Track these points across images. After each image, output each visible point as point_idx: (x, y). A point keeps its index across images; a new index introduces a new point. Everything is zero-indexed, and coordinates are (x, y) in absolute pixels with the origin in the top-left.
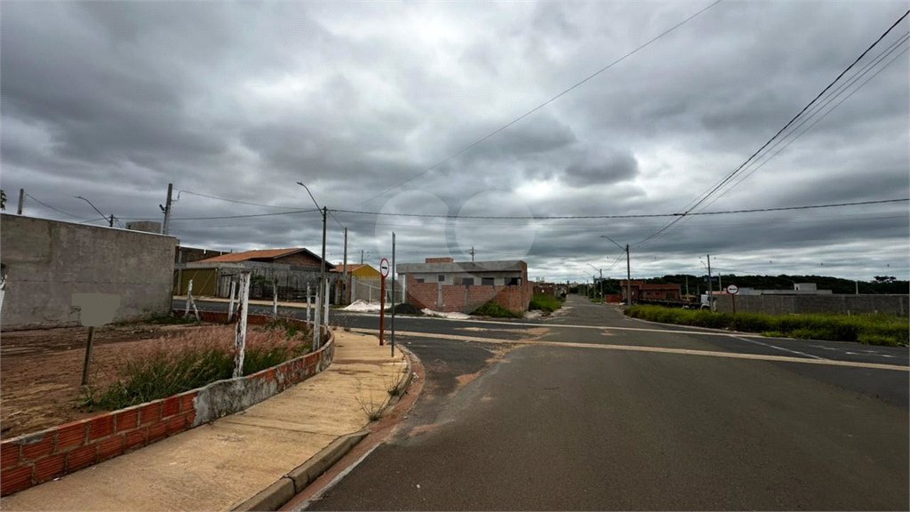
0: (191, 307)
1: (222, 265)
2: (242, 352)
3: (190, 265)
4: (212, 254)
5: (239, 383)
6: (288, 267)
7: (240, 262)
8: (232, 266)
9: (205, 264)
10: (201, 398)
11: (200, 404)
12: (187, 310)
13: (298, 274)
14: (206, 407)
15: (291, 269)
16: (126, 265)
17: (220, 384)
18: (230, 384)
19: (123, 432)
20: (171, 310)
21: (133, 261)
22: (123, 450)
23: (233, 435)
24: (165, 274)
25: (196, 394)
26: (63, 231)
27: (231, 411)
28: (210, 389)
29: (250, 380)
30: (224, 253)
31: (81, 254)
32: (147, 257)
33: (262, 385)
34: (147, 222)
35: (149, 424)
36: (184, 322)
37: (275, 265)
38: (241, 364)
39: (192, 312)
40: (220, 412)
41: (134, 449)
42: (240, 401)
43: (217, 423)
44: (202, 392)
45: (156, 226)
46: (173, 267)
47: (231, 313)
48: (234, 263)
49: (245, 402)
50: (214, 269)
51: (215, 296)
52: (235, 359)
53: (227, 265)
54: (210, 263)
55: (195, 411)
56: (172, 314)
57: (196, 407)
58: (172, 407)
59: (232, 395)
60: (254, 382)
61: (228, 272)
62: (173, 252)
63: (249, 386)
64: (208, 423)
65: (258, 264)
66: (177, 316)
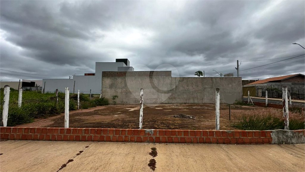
0: (250, 100)
1: (257, 85)
2: (288, 120)
3: (245, 86)
4: (252, 81)
5: (289, 132)
6: (290, 83)
7: (265, 83)
8: (261, 85)
9: (250, 85)
10: (274, 134)
11: (273, 136)
12: (249, 101)
13: (297, 86)
14: (276, 138)
15: (292, 84)
16: (229, 87)
17: (281, 131)
18: (286, 132)
19: (250, 138)
20: (243, 101)
21: (230, 86)
22: (250, 143)
23: (294, 153)
24: (240, 89)
25: (271, 132)
26: (214, 79)
27: (287, 143)
28: (277, 132)
29: (295, 133)
30: (256, 81)
31: (218, 85)
32: (234, 84)
33: (301, 136)
34: (229, 74)
35: (257, 138)
36: (248, 105)
37: (282, 83)
38: (288, 124)
39: (251, 102)
40: (282, 142)
41: (254, 144)
42: (291, 140)
43: (282, 145)
44: (273, 132)
45: (232, 75)
46: (242, 87)
47: (267, 103)
48: (262, 84)
49: (294, 141)
50: (254, 87)
51: (256, 96)
52: (285, 122)
53: (259, 85)
54: (252, 84)
55: (272, 138)
56: (244, 102)
57: (272, 136)
58: (264, 134)
59: (287, 136)
60: (297, 134)
61: (260, 88)
62: (241, 82)
63: (294, 135)
64: (278, 144)
65: (274, 84)
66: (245, 103)
